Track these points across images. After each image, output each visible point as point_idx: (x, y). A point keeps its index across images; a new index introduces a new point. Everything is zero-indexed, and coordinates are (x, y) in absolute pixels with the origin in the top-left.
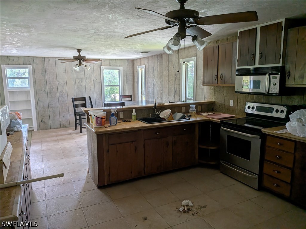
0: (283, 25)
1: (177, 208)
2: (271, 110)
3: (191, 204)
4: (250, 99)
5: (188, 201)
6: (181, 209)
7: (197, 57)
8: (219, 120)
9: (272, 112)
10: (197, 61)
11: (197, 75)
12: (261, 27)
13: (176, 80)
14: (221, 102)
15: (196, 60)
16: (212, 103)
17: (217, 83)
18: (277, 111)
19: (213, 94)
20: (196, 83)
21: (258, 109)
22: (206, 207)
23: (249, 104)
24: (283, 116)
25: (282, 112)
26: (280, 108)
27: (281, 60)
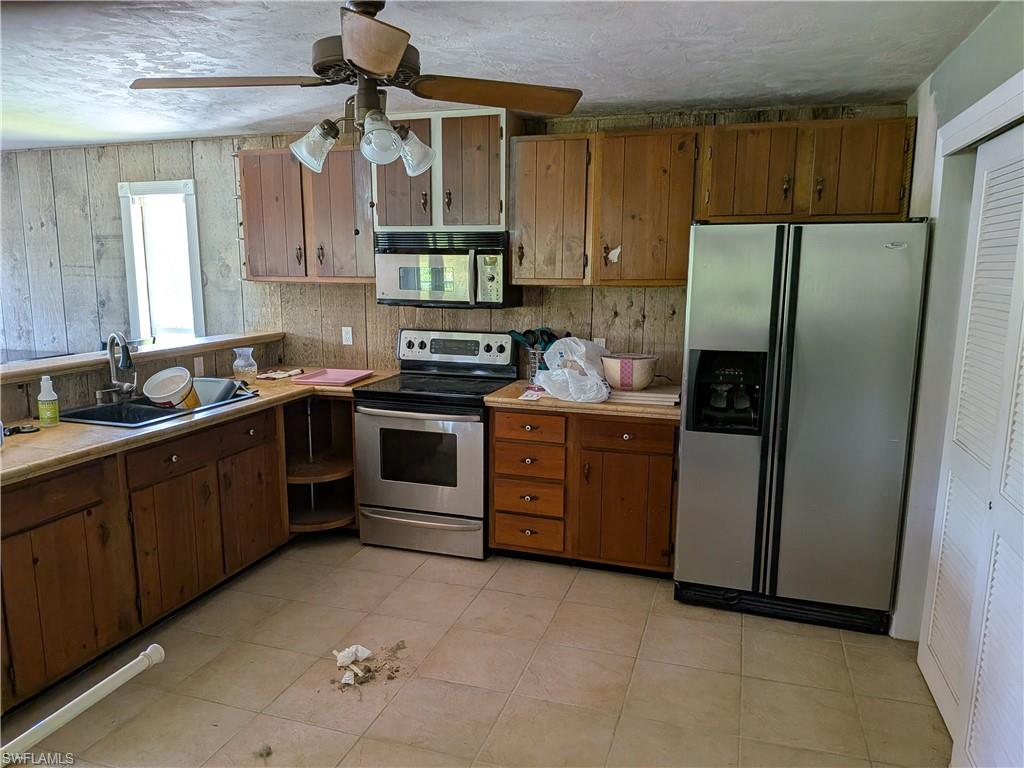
0: (503, 124)
1: (333, 682)
2: (471, 348)
3: (364, 653)
4: (403, 321)
5: (353, 648)
6: (348, 678)
7: (195, 183)
8: (350, 389)
9: (474, 353)
10: (199, 195)
11: (203, 245)
12: (443, 119)
13: (99, 259)
14: (307, 336)
15: (192, 192)
16: (277, 339)
17: (306, 275)
18: (488, 348)
19: (276, 309)
20: (202, 271)
21: (438, 346)
22: (406, 644)
23: (407, 336)
24: (504, 359)
25: (501, 349)
26: (495, 340)
27: (503, 215)
